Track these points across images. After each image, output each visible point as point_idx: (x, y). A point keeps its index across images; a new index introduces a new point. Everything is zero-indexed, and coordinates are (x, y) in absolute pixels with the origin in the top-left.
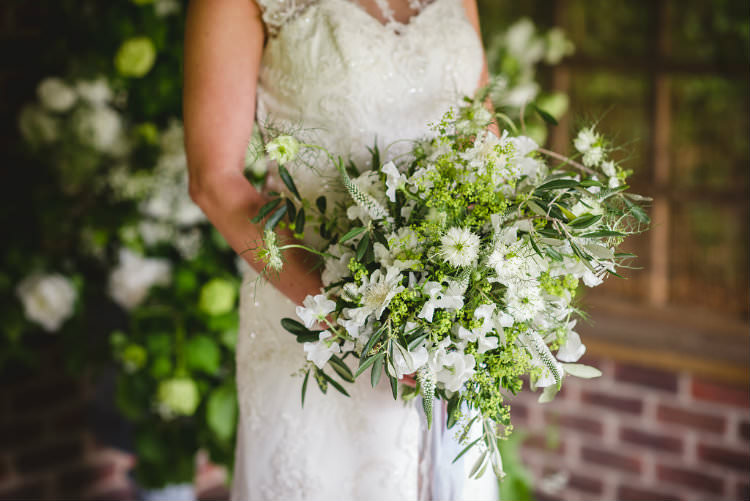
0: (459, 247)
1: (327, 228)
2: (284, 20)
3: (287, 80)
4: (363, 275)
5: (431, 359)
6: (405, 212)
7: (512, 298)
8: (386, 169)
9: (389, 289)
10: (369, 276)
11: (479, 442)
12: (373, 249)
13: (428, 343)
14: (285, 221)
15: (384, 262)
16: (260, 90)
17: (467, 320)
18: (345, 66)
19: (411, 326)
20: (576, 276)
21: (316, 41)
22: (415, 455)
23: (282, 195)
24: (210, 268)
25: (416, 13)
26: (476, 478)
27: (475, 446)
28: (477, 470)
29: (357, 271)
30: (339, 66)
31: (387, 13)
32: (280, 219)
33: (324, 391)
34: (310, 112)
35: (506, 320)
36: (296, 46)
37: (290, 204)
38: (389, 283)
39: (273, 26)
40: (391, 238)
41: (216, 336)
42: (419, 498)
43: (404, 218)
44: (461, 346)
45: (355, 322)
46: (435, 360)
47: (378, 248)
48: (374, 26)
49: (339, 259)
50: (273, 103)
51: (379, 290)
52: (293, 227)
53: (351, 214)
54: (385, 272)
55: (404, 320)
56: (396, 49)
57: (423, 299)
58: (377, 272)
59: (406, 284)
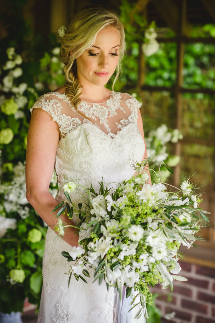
0: (135, 234)
1: (82, 216)
2: (68, 131)
3: (68, 155)
4: (96, 239)
5: (122, 274)
6: (114, 213)
7: (155, 251)
8: (107, 198)
9: (107, 246)
10: (99, 240)
11: (139, 304)
12: (100, 228)
13: (121, 267)
14: (65, 212)
15: (105, 234)
16: (57, 158)
17: (137, 259)
18: (91, 151)
19: (114, 261)
20: (180, 242)
21: (80, 140)
22: (113, 305)
23: (65, 202)
24: (32, 223)
25: (120, 130)
26: (137, 319)
27: (137, 306)
28: (138, 316)
29: (94, 238)
30: (88, 151)
31: (108, 130)
32: (63, 211)
33: (78, 280)
34: (76, 167)
35: (152, 260)
36: (72, 142)
37: (68, 205)
38: (107, 243)
39: (63, 133)
40: (108, 224)
41: (34, 251)
42: (113, 322)
43: (113, 216)
44: (134, 268)
45: (93, 258)
46: (123, 275)
47: (102, 227)
48: (103, 134)
49: (87, 230)
50: (61, 163)
51: (103, 246)
52: (68, 215)
53: (92, 212)
54: (105, 238)
55: (112, 258)
56: (111, 144)
57: (120, 251)
58: (102, 238)
59: (113, 244)
